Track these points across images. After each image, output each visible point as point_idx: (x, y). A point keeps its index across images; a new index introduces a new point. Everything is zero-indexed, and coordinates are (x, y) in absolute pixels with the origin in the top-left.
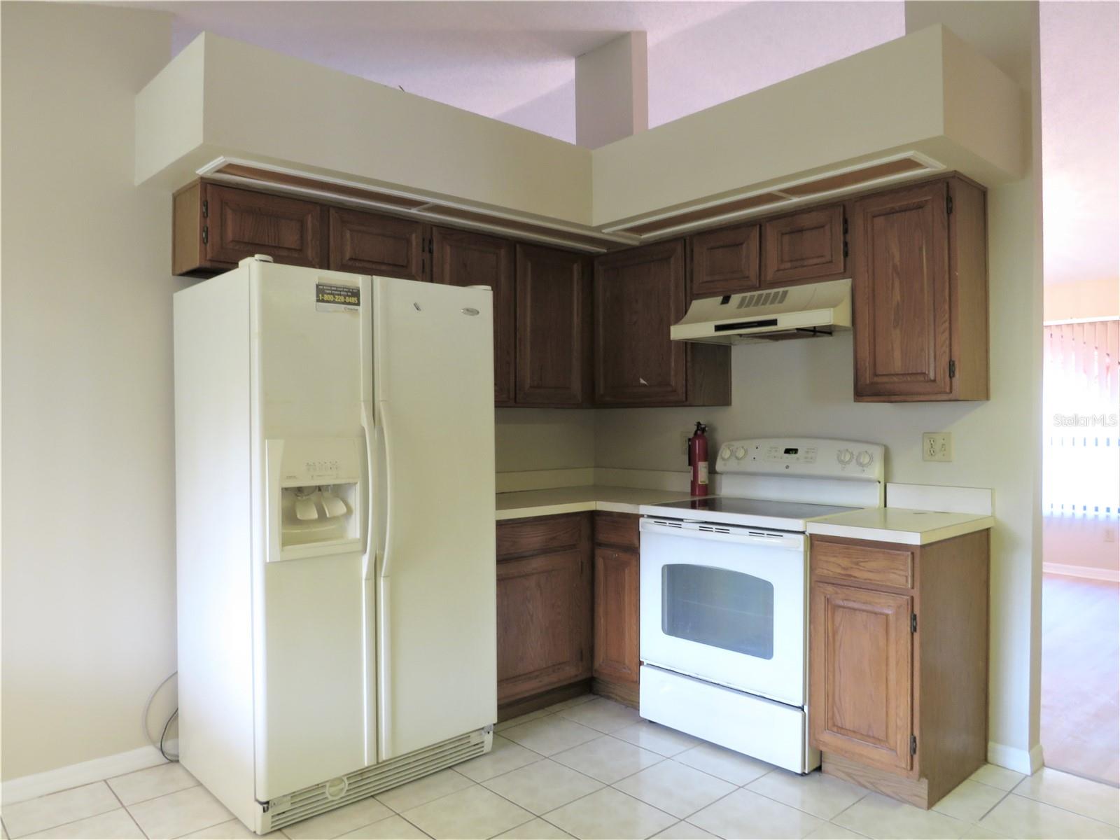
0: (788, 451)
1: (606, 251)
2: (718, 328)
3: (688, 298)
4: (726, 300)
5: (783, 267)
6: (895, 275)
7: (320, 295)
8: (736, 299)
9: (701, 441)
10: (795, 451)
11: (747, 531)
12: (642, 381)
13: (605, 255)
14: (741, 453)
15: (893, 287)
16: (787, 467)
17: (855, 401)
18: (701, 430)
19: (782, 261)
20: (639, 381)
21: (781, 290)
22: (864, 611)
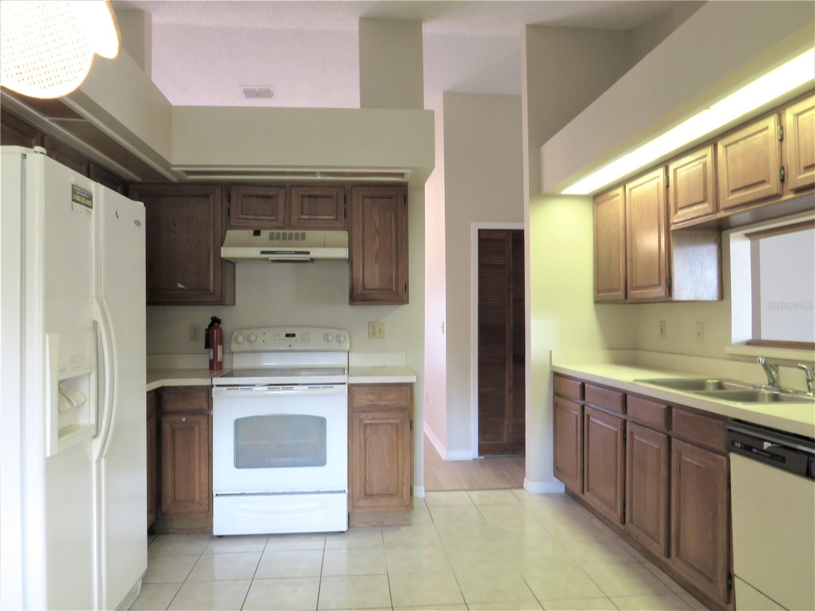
0: (287, 335)
1: (140, 180)
2: (262, 253)
3: (224, 229)
4: (257, 233)
5: (302, 217)
6: (376, 233)
7: (74, 195)
8: (265, 234)
9: (218, 330)
10: (294, 335)
11: (306, 387)
12: (180, 286)
13: (139, 183)
14: (253, 338)
15: (375, 239)
16: (290, 346)
17: (350, 304)
18: (215, 321)
19: (302, 214)
20: (177, 285)
21: (300, 232)
22: (384, 424)
